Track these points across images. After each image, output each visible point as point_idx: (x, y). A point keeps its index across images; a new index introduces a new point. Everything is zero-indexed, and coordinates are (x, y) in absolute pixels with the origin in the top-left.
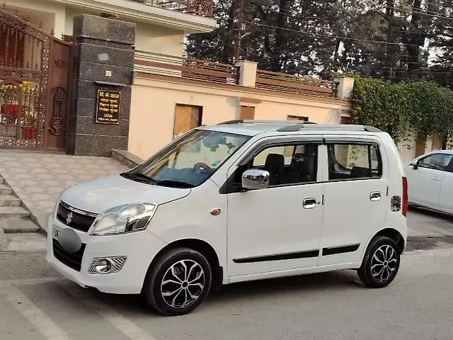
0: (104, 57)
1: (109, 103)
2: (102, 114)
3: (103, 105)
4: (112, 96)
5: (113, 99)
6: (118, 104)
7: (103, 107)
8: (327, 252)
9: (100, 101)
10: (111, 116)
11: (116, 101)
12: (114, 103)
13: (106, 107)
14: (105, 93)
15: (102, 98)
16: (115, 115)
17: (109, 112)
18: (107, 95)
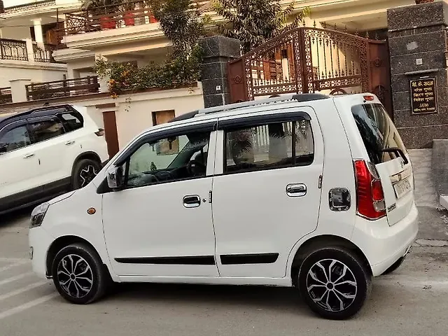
0: (412, 46)
1: (423, 92)
2: (417, 105)
3: (417, 95)
4: (426, 84)
5: (428, 86)
6: (433, 91)
7: (417, 97)
8: (227, 260)
9: (414, 92)
10: (427, 105)
11: (430, 89)
12: (428, 91)
13: (421, 97)
14: (417, 82)
15: (416, 88)
16: (432, 104)
17: (425, 102)
18: (420, 84)
